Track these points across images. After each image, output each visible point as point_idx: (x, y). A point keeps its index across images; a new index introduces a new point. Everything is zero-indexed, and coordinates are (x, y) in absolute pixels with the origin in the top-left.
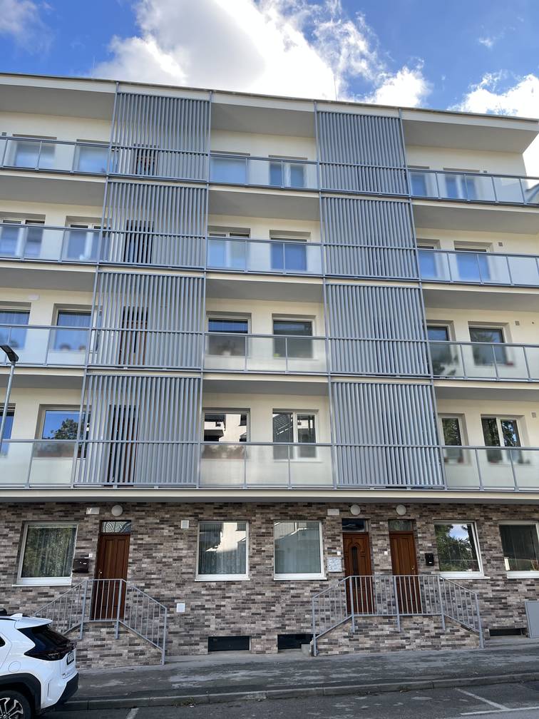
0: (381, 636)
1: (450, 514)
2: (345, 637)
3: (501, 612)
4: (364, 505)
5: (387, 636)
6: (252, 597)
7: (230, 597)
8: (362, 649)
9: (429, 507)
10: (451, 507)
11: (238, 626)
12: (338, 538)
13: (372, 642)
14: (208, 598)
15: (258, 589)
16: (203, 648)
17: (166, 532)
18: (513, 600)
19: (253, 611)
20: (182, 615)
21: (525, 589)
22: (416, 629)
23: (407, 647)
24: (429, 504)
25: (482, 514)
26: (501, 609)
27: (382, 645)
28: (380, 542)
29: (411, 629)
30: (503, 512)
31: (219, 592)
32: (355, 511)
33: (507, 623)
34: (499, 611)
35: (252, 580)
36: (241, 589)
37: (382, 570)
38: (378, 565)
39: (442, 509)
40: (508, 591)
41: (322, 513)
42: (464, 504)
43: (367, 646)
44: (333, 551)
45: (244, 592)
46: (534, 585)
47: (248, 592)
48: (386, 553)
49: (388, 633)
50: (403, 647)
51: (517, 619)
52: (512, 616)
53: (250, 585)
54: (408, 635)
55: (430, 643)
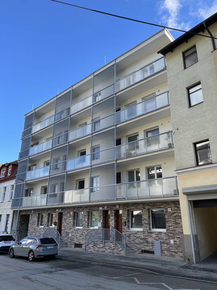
0: (100, 247)
1: (132, 207)
2: (92, 247)
3: (146, 244)
4: (109, 205)
5: (101, 247)
6: (83, 233)
7: (78, 233)
8: (95, 251)
9: (126, 205)
10: (133, 204)
11: (80, 241)
12: (101, 216)
13: (98, 249)
14: (75, 233)
15: (84, 231)
16: (73, 246)
17: (68, 215)
18: (150, 240)
19: (83, 237)
20: (70, 237)
21: (155, 236)
22: (108, 246)
23: (106, 252)
24: (126, 204)
25: (143, 207)
26: (146, 243)
27: (100, 250)
28: (112, 218)
29: (107, 246)
30: (150, 205)
31: (76, 232)
32: (106, 208)
33: (147, 248)
34: (145, 243)
35: (82, 229)
36: (81, 231)
37: (112, 227)
38: (111, 225)
39: (130, 205)
40: (149, 236)
41: (98, 209)
42: (137, 203)
43: (96, 250)
44: (100, 220)
45: (81, 232)
46: (158, 235)
47: (82, 232)
48: (113, 221)
49: (101, 246)
50: (105, 251)
51: (151, 247)
52: (149, 246)
53: (82, 230)
54: (106, 248)
55: (111, 251)
